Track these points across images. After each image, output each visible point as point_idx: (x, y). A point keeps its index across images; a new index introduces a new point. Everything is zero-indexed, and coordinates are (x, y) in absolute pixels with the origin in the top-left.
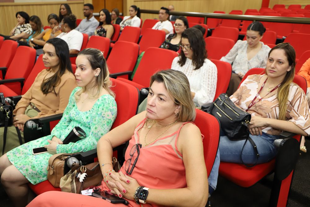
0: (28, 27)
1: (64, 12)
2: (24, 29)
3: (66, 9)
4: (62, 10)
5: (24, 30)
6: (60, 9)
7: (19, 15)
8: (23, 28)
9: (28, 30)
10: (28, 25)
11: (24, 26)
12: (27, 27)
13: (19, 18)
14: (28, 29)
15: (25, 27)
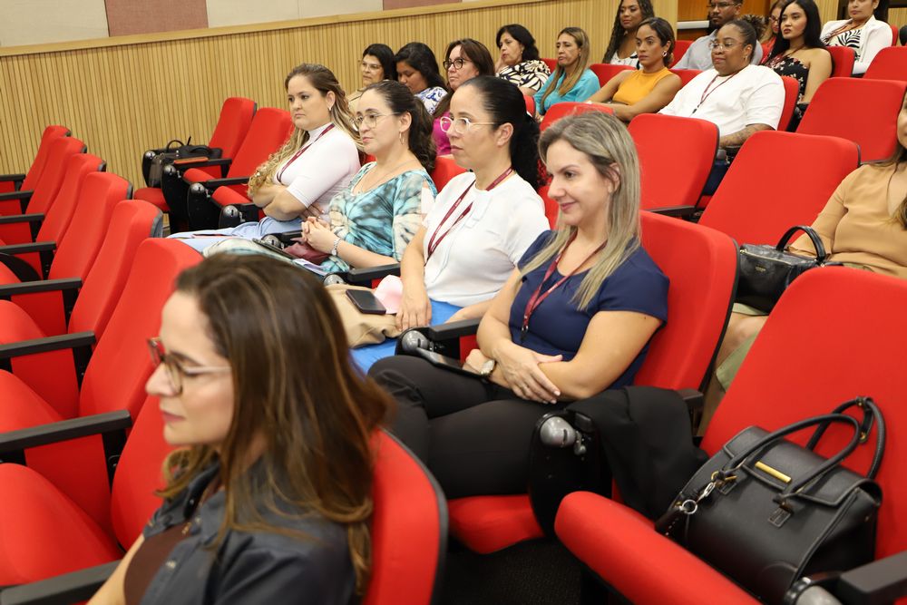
0: (536, 70)
1: (633, 18)
2: (525, 77)
3: (641, 8)
4: (627, 12)
5: (526, 81)
6: (620, 10)
7: (506, 36)
8: (519, 73)
9: (535, 80)
10: (535, 65)
11: (521, 67)
12: (533, 72)
13: (508, 42)
14: (535, 76)
15: (525, 72)
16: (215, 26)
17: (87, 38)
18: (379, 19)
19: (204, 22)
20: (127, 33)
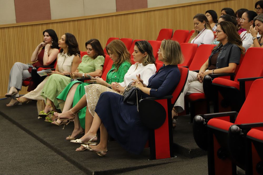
16: (150, 7)
17: (110, 12)
18: (207, 3)
19: (146, 6)
20: (122, 10)
